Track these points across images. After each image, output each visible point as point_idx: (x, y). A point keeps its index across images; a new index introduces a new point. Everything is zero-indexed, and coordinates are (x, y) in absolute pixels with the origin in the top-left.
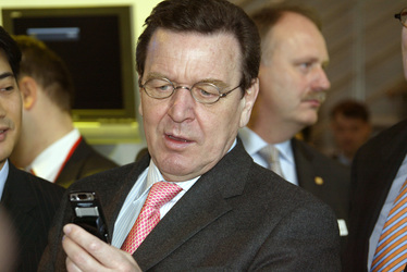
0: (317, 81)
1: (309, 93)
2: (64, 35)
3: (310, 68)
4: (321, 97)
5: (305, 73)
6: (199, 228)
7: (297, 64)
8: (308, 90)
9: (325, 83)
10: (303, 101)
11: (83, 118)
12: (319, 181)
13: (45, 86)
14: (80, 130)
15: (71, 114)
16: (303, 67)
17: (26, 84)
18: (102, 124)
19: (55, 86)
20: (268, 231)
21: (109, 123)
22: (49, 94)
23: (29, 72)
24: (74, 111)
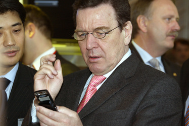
0: (174, 26)
1: (170, 32)
2: (51, 4)
3: (170, 21)
4: (176, 34)
5: (169, 23)
6: (114, 93)
7: (164, 18)
8: (170, 30)
9: (178, 27)
10: (167, 36)
11: (58, 43)
12: (175, 74)
13: (39, 27)
14: (56, 48)
15: (51, 41)
16: (167, 20)
17: (30, 26)
18: (67, 45)
19: (44, 27)
20: (145, 92)
21: (71, 45)
22: (41, 31)
23: (32, 21)
24: (53, 39)
